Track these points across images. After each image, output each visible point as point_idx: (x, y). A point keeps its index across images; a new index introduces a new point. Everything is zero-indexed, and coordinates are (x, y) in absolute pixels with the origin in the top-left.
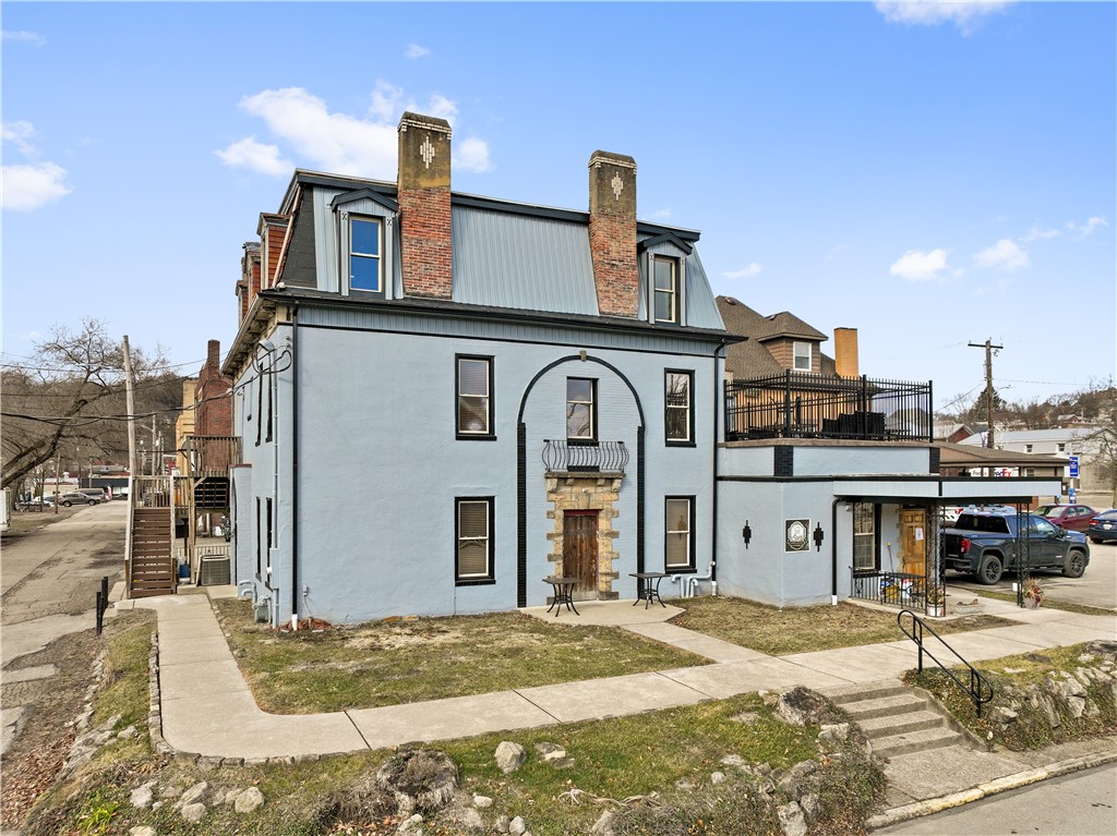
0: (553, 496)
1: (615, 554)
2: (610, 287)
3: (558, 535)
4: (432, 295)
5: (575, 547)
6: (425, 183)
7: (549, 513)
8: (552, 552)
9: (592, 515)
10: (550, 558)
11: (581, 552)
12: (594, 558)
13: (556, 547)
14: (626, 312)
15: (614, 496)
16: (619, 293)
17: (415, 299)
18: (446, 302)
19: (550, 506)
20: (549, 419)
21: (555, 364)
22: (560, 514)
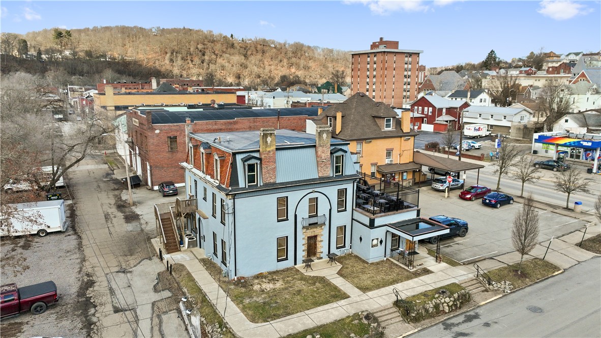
0: (304, 234)
1: (322, 247)
2: (322, 168)
3: (306, 244)
4: (271, 182)
5: (310, 246)
6: (268, 149)
7: (303, 238)
8: (304, 249)
9: (316, 237)
10: (303, 251)
12: (316, 248)
13: (305, 247)
14: (327, 175)
15: (322, 230)
16: (325, 169)
17: (266, 185)
18: (274, 184)
19: (304, 236)
20: (303, 212)
21: (305, 196)
22: (306, 238)
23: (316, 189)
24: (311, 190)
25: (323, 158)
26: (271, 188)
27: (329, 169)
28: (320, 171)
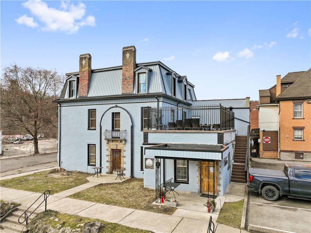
0: (108, 145)
2: (125, 85)
3: (109, 155)
4: (84, 96)
5: (116, 159)
6: (83, 70)
8: (108, 160)
9: (120, 151)
10: (107, 162)
11: (117, 161)
12: (120, 163)
13: (108, 158)
14: (129, 92)
15: (124, 146)
16: (127, 87)
17: (80, 98)
18: (86, 97)
19: (108, 148)
20: (107, 124)
21: (109, 109)
22: (110, 150)
23: (118, 105)
24: (114, 105)
26: (84, 100)
27: (132, 86)
28: (123, 88)
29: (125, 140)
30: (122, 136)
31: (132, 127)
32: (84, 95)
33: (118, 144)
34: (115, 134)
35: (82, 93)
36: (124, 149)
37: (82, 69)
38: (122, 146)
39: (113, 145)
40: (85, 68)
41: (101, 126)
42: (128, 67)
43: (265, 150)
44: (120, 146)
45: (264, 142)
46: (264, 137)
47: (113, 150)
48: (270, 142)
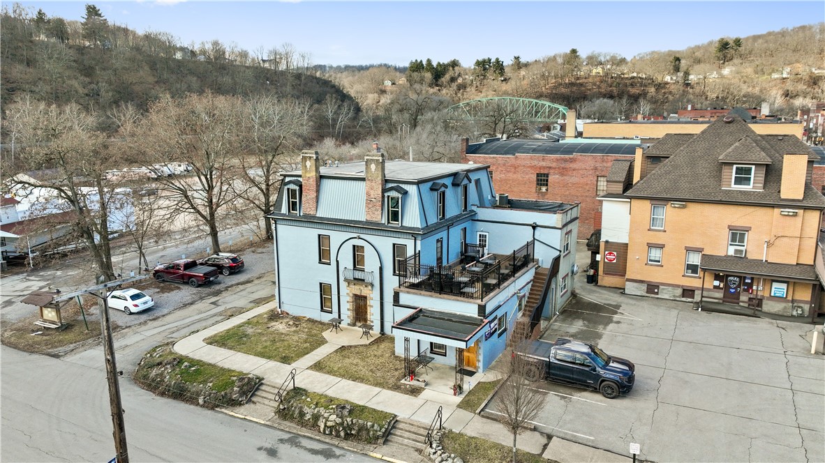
0: (348, 288)
2: (370, 209)
3: (351, 302)
4: (310, 214)
5: (360, 308)
6: (308, 175)
8: (349, 307)
9: (365, 298)
11: (362, 310)
12: (366, 313)
14: (376, 220)
15: (371, 292)
16: (373, 212)
17: (306, 216)
18: (314, 217)
19: (348, 292)
20: (346, 260)
21: (348, 240)
22: (352, 295)
23: (362, 236)
24: (355, 235)
25: (372, 196)
26: (311, 220)
27: (380, 212)
28: (368, 213)
29: (372, 285)
30: (368, 279)
31: (381, 269)
32: (312, 213)
33: (362, 288)
34: (359, 275)
35: (309, 210)
36: (371, 296)
37: (306, 172)
38: (368, 292)
39: (356, 289)
40: (310, 173)
41: (337, 262)
42: (373, 184)
43: (606, 273)
44: (365, 291)
45: (606, 260)
46: (607, 252)
47: (356, 295)
48: (615, 261)
